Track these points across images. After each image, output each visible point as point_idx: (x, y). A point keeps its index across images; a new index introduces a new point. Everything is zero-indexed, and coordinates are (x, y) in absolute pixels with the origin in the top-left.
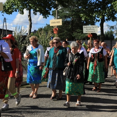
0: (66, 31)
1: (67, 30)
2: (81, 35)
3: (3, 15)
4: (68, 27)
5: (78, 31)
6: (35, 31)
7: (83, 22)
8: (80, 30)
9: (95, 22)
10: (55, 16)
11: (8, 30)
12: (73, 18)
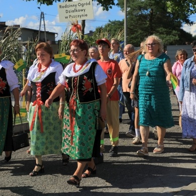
0: (140, 31)
1: (142, 29)
2: (165, 37)
3: (39, 8)
4: (144, 23)
5: (160, 31)
6: (91, 32)
7: (169, 16)
8: (163, 29)
9: (189, 15)
10: (122, 7)
11: (48, 32)
12: (152, 10)
